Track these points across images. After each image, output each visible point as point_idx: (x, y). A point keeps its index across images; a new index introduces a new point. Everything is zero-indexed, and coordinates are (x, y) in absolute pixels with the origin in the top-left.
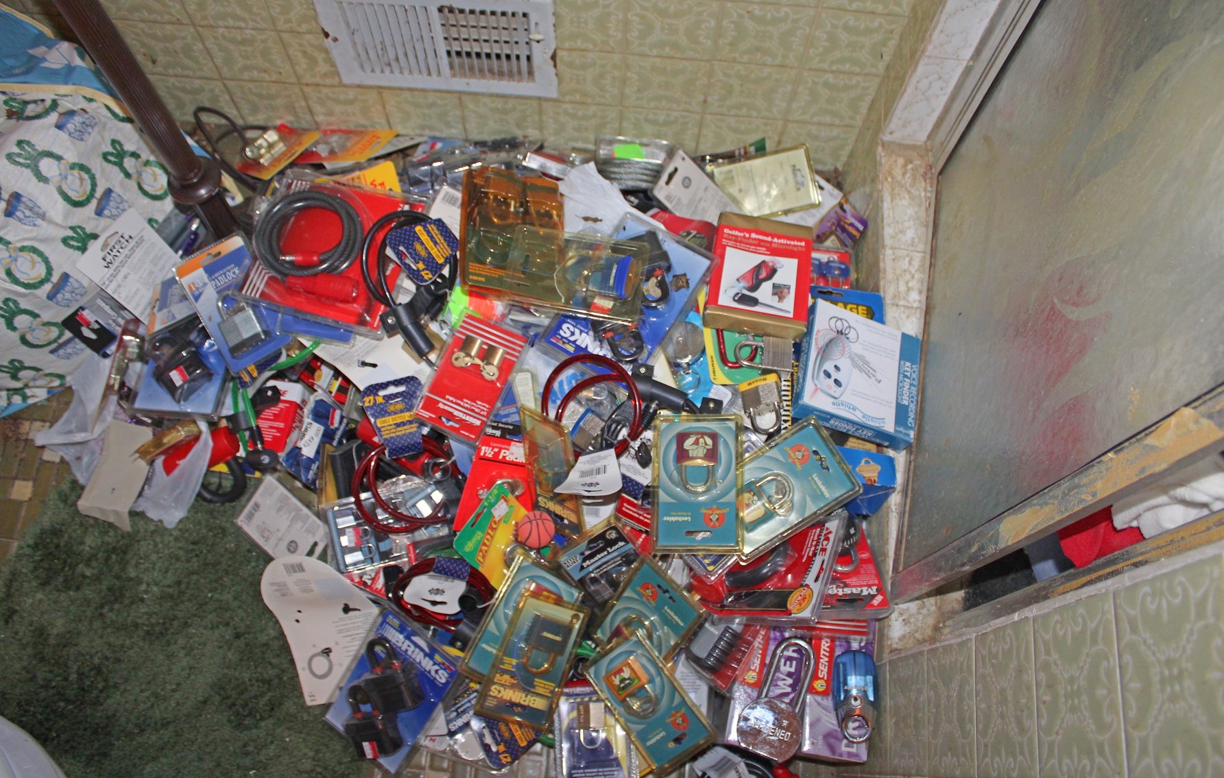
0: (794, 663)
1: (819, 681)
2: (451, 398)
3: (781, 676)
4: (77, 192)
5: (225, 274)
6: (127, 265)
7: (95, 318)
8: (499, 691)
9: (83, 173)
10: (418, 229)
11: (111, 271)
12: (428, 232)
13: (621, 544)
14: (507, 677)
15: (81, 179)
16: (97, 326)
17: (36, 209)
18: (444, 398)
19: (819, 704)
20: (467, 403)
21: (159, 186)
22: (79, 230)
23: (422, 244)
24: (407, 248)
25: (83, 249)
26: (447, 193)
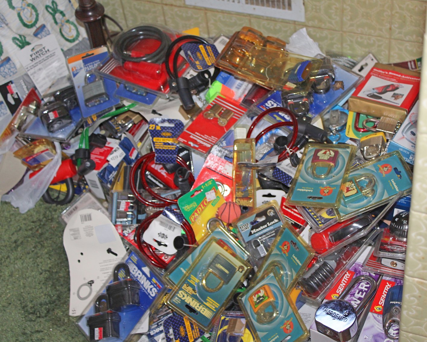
0: (365, 293)
1: (379, 306)
2: (198, 134)
3: (354, 298)
4: (27, 19)
5: (93, 64)
6: (42, 64)
7: (17, 91)
8: (184, 296)
9: (33, 11)
10: (201, 46)
11: (33, 63)
12: (206, 49)
13: (276, 221)
14: (190, 289)
15: (31, 14)
16: (16, 97)
17: (4, 20)
18: (194, 133)
19: (375, 318)
20: (206, 137)
21: (71, 35)
22: (23, 37)
23: (201, 54)
24: (192, 53)
25: (22, 47)
26: (223, 39)
